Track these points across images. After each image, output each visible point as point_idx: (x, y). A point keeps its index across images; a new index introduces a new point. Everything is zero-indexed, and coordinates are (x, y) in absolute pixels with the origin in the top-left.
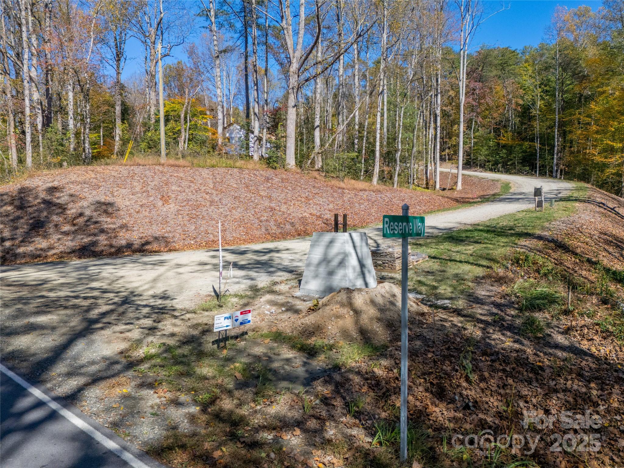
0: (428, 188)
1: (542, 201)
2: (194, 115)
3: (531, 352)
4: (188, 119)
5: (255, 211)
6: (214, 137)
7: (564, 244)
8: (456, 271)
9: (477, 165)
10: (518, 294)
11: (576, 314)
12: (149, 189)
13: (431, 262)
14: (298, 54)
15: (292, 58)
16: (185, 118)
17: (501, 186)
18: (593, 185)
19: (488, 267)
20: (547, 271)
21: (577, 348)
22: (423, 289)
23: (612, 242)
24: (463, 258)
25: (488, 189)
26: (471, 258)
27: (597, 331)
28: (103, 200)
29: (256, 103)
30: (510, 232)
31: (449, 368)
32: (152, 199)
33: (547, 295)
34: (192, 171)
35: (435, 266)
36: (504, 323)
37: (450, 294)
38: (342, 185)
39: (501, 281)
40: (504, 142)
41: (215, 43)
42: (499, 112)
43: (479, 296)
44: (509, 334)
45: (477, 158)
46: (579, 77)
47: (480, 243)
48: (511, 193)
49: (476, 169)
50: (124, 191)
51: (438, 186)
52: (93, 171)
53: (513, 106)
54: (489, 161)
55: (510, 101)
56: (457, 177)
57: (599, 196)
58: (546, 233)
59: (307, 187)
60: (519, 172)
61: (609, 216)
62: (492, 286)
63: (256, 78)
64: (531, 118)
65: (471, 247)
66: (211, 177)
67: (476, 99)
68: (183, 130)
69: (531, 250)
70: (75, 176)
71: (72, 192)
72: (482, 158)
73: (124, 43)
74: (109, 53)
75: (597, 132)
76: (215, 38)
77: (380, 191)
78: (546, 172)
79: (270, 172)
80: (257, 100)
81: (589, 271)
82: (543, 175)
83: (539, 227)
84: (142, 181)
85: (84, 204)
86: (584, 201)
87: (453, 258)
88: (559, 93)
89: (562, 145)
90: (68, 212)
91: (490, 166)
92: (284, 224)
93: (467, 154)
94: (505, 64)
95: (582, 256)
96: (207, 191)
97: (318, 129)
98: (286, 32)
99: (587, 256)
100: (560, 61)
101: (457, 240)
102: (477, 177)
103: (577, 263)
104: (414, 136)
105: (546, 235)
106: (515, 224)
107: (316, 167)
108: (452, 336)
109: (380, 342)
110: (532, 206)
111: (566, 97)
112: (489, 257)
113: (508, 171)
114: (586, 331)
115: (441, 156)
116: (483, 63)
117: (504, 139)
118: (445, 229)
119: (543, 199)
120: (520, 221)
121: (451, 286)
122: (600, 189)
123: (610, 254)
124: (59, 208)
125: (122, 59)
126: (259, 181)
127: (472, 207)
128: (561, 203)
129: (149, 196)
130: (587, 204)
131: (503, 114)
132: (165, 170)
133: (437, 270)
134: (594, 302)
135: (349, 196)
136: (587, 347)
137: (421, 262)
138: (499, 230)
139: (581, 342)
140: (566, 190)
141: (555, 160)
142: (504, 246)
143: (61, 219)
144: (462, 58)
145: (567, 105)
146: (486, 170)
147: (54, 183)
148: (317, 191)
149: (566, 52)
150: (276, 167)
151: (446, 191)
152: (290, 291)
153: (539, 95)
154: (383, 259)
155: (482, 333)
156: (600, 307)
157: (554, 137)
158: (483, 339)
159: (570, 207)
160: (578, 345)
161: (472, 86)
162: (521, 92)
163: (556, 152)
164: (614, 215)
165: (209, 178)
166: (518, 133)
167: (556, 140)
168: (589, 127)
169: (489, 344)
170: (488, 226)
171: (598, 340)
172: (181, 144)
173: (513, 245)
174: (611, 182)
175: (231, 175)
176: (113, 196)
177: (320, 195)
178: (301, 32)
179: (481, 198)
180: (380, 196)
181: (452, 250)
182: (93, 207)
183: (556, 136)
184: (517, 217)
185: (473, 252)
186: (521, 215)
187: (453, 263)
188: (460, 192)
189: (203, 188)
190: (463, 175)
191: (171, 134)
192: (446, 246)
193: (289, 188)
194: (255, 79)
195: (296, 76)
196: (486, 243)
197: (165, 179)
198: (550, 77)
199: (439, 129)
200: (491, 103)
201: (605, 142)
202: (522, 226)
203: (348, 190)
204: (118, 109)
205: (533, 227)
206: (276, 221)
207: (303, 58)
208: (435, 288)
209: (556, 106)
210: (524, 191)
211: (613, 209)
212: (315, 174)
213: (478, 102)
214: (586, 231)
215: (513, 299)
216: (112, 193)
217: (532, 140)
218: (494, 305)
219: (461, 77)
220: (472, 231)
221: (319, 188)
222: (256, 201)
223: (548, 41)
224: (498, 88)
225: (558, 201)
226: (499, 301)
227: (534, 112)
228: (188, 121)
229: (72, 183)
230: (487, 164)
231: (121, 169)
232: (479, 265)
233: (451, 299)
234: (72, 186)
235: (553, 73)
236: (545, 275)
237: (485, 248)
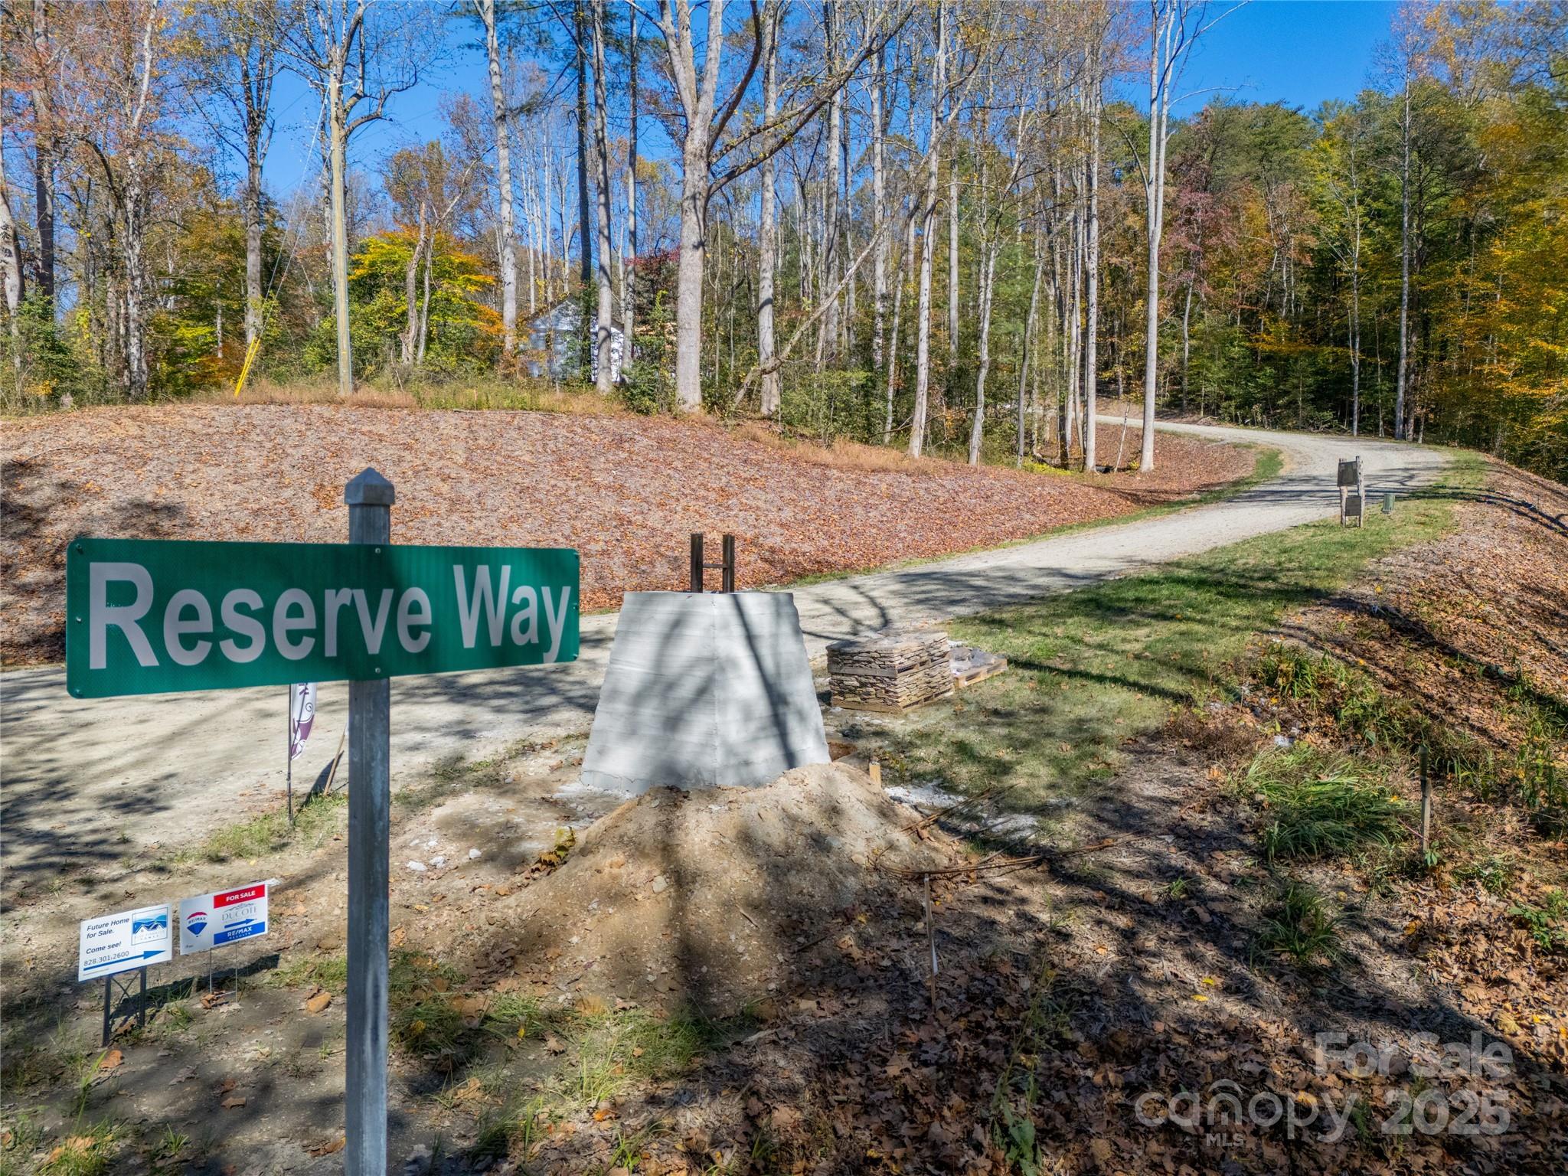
0: (1065, 466)
1: (1359, 497)
2: (442, 274)
3: (1281, 1041)
4: (427, 283)
5: (573, 527)
6: (493, 330)
7: (1416, 623)
8: (1080, 711)
9: (1198, 407)
10: (1259, 797)
11: (1447, 877)
12: (285, 467)
13: (1014, 678)
14: (707, 105)
15: (690, 117)
16: (420, 283)
17: (1257, 461)
18: (1500, 456)
19: (1178, 698)
20: (1359, 712)
21: (1449, 1014)
22: (965, 773)
23: (1557, 614)
24: (1111, 664)
25: (1223, 467)
26: (1136, 664)
27: (1521, 949)
28: (149, 498)
29: (602, 240)
30: (1262, 585)
31: (955, 1130)
32: (288, 493)
33: (1353, 805)
34: (412, 418)
35: (1021, 690)
36: (1199, 910)
37: (1043, 793)
38: (825, 456)
39: (1211, 749)
40: (1267, 348)
41: (496, 80)
42: (1255, 269)
43: (1134, 799)
44: (1210, 953)
45: (1200, 390)
46: (1462, 177)
47: (1172, 618)
48: (1282, 478)
49: (1195, 418)
50: (212, 472)
51: (1091, 462)
52: (133, 418)
53: (1293, 254)
54: (1229, 398)
55: (1285, 241)
56: (1141, 437)
57: (1517, 485)
58: (1366, 590)
59: (726, 461)
60: (1308, 425)
61: (1546, 539)
62: (1183, 763)
63: (604, 173)
64: (1340, 285)
65: (1142, 632)
66: (465, 433)
67: (1197, 236)
68: (412, 314)
69: (1316, 641)
70: (83, 431)
71: (64, 476)
72: (1213, 388)
73: (269, 87)
74: (228, 115)
75: (1510, 318)
76: (495, 67)
77: (925, 473)
78: (1377, 426)
79: (630, 423)
80: (606, 232)
81: (1492, 705)
82: (1370, 432)
83: (1349, 570)
84: (268, 445)
85: (93, 508)
86: (1478, 500)
87: (1082, 668)
88: (1411, 219)
89: (1420, 354)
90: (47, 531)
91: (1232, 409)
92: (652, 563)
93: (1174, 378)
94: (1270, 143)
95: (1469, 660)
96: (447, 471)
97: (768, 309)
98: (672, 45)
99: (1487, 659)
100: (1414, 134)
101: (1109, 608)
102: (1194, 437)
103: (1454, 681)
104: (1026, 328)
105: (1364, 596)
106: (1280, 564)
107: (764, 411)
108: (1007, 970)
109: (738, 998)
110: (1332, 513)
111: (1430, 231)
112: (1189, 663)
113: (1278, 423)
114: (1482, 945)
115: (1099, 383)
116: (1215, 141)
117: (1267, 338)
118: (1084, 578)
119: (1362, 493)
120: (1294, 555)
121: (1053, 761)
122: (1519, 466)
123: (1552, 650)
124: (24, 518)
125: (264, 131)
126: (594, 446)
127: (1173, 516)
128: (1413, 504)
129: (281, 486)
130: (1485, 508)
131: (1265, 276)
132: (340, 416)
133: (1023, 706)
134: (1508, 829)
135: (840, 486)
136: (1485, 1009)
137: (982, 678)
138: (1234, 579)
139: (1466, 992)
140: (1429, 469)
141: (1401, 393)
142: (1237, 629)
143: (22, 550)
144: (1154, 124)
145: (1433, 250)
146: (1221, 420)
147: (21, 451)
148: (752, 472)
149: (1429, 111)
150: (647, 409)
151: (1111, 474)
152: (553, 777)
153: (1358, 223)
154: (860, 671)
155: (1119, 952)
156: (1530, 847)
157: (1398, 332)
158: (1120, 977)
159: (1438, 513)
160: (1452, 1002)
161: (1185, 201)
162: (1313, 216)
163: (1402, 371)
164: (1559, 537)
165: (456, 437)
166: (1307, 324)
167: (1404, 340)
168: (1489, 304)
169: (1136, 1003)
170: (1203, 569)
171: (1524, 985)
172: (407, 350)
173: (1266, 626)
174: (1549, 451)
175: (520, 428)
176: (181, 486)
177: (759, 483)
178: (714, 46)
179: (1200, 492)
180: (924, 485)
181: (1087, 639)
182: (118, 519)
183: (1404, 330)
184: (1288, 543)
185: (1146, 649)
186: (1299, 538)
187: (1077, 682)
188: (1151, 476)
189: (436, 465)
190: (1158, 432)
191: (382, 324)
192: (1076, 626)
193: (675, 464)
194: (601, 177)
195: (703, 165)
196: (1188, 619)
197: (336, 439)
198: (1387, 177)
199: (1094, 310)
200: (1234, 245)
201: (1532, 344)
202: (1300, 569)
203: (840, 469)
204: (253, 262)
205: (1330, 570)
206: (628, 553)
207: (720, 116)
208: (1004, 768)
209: (1402, 252)
210: (1315, 473)
211: (1556, 520)
212: (757, 429)
213: (1202, 244)
214: (1483, 582)
215: (1244, 812)
216: (179, 479)
217: (1342, 342)
218: (1178, 836)
219: (1153, 175)
220: (1157, 582)
221: (759, 464)
222: (581, 499)
223: (1381, 81)
224: (1254, 208)
225: (1404, 499)
226: (1196, 819)
227: (1348, 268)
228: (427, 290)
229: (72, 450)
230: (1224, 404)
231: (214, 414)
232: (1154, 691)
233: (1042, 810)
234: (69, 459)
235: (1396, 167)
236: (1357, 724)
237: (1182, 634)
